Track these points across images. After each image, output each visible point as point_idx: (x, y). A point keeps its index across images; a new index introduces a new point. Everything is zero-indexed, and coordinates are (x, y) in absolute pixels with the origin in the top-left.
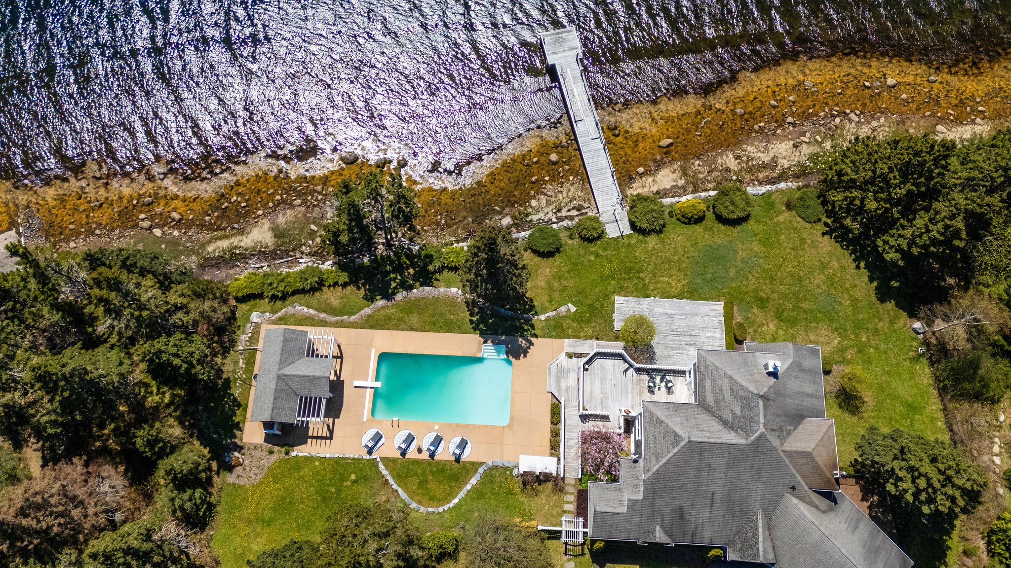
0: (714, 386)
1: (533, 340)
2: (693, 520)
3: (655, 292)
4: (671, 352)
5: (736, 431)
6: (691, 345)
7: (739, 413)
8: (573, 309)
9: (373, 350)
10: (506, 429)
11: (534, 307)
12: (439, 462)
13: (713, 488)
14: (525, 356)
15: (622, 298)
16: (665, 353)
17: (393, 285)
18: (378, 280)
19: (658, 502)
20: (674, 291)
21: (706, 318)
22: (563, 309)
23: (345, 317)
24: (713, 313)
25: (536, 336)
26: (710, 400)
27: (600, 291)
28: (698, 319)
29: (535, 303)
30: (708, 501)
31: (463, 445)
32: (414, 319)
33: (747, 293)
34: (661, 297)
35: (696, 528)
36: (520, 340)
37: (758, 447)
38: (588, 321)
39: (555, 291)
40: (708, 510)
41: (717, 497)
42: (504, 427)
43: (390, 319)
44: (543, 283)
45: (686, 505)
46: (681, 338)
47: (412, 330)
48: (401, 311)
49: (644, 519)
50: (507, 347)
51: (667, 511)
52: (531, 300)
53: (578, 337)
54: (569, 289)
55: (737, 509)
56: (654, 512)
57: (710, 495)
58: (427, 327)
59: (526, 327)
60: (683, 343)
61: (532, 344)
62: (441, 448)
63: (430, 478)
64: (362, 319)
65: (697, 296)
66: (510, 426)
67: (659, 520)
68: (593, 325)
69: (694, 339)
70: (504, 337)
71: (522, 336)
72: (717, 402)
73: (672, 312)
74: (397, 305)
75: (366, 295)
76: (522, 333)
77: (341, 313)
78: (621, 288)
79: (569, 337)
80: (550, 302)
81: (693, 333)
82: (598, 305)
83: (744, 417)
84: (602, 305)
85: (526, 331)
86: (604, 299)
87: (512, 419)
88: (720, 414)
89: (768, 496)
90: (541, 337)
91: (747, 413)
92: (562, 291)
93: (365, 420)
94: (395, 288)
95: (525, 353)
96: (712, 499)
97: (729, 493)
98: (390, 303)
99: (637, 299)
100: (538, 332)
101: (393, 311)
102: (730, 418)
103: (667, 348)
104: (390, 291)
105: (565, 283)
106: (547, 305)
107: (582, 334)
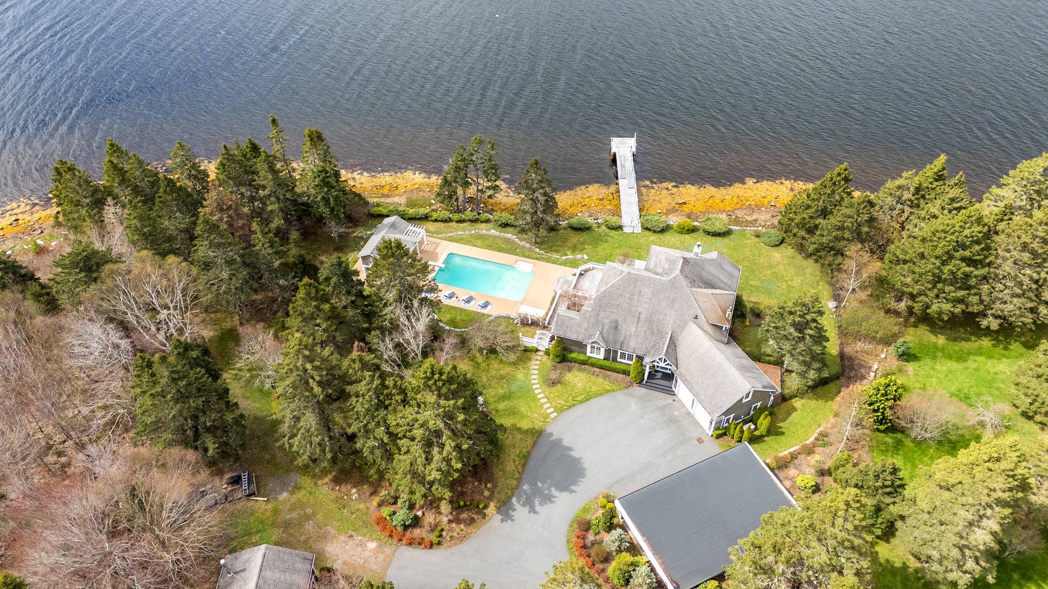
2: (624, 332)
13: (640, 309)
19: (602, 315)
30: (636, 319)
35: (625, 338)
37: (674, 284)
40: (635, 325)
41: (642, 316)
45: (620, 320)
49: (590, 325)
51: (607, 321)
55: (655, 328)
56: (598, 321)
57: (637, 315)
67: (600, 328)
89: (678, 322)
96: (639, 317)
97: (651, 315)
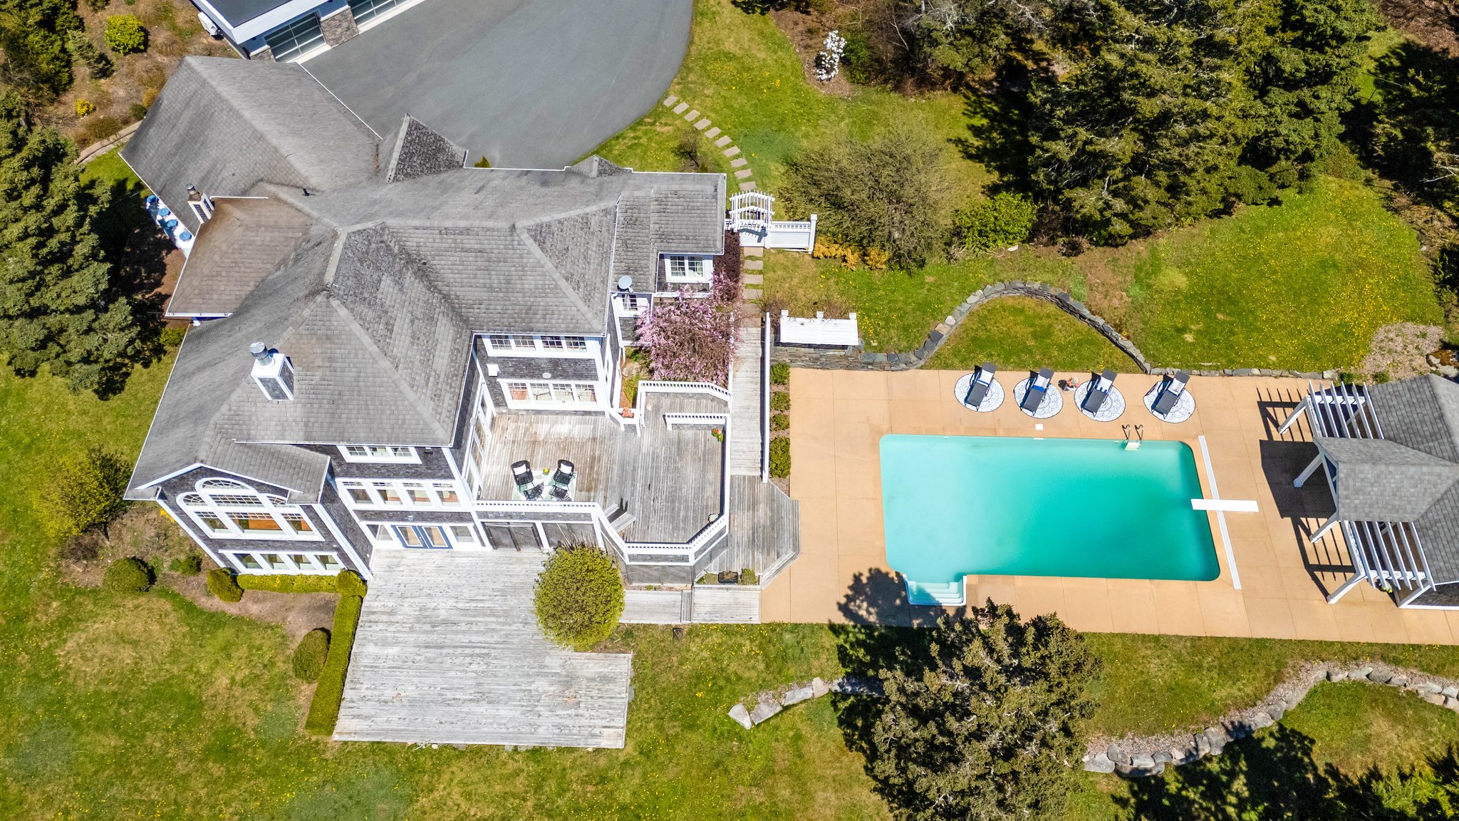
0: (429, 353)
1: (840, 619)
3: (511, 766)
4: (498, 604)
5: (403, 249)
6: (445, 622)
7: (387, 282)
8: (739, 714)
9: (1237, 585)
10: (885, 426)
11: (841, 722)
12: (1020, 366)
14: (857, 578)
15: (604, 743)
16: (512, 601)
17: (1239, 785)
18: (1287, 799)
20: (460, 770)
21: (389, 693)
22: (767, 711)
23: (1339, 677)
24: (367, 709)
25: (835, 629)
26: (445, 331)
27: (662, 767)
28: (410, 691)
29: (838, 733)
31: (976, 395)
32: (1158, 670)
33: (260, 773)
34: (500, 749)
36: (873, 619)
38: (698, 678)
39: (788, 771)
42: (891, 430)
43: (1222, 671)
44: (820, 796)
46: (464, 639)
47: (1156, 639)
48: (1196, 694)
50: (905, 600)
52: (850, 743)
53: (728, 630)
54: (747, 777)
58: (1118, 647)
59: (861, 652)
60: (463, 627)
61: (844, 608)
62: (1021, 391)
63: (1031, 343)
64: (1297, 669)
65: (400, 758)
66: (877, 434)
68: (687, 667)
69: (434, 638)
70: (916, 623)
71: (869, 627)
72: (432, 320)
73: (474, 708)
74: (1215, 711)
75: (1307, 752)
76: (870, 636)
77: (1356, 689)
78: (603, 780)
79: (749, 630)
80: (798, 737)
81: (431, 653)
82: (673, 728)
83: (378, 269)
84: (660, 728)
85: (859, 643)
86: (655, 743)
87: (875, 447)
88: (429, 295)
90: (821, 627)
91: (368, 273)
92: (769, 772)
93: (1202, 439)
94: (1232, 775)
95: (857, 586)
98: (1236, 717)
99: (564, 743)
100: (830, 641)
101: (1221, 693)
102: (409, 278)
103: (506, 614)
104: (1243, 765)
105: (759, 797)
106: (806, 730)
107: (716, 638)
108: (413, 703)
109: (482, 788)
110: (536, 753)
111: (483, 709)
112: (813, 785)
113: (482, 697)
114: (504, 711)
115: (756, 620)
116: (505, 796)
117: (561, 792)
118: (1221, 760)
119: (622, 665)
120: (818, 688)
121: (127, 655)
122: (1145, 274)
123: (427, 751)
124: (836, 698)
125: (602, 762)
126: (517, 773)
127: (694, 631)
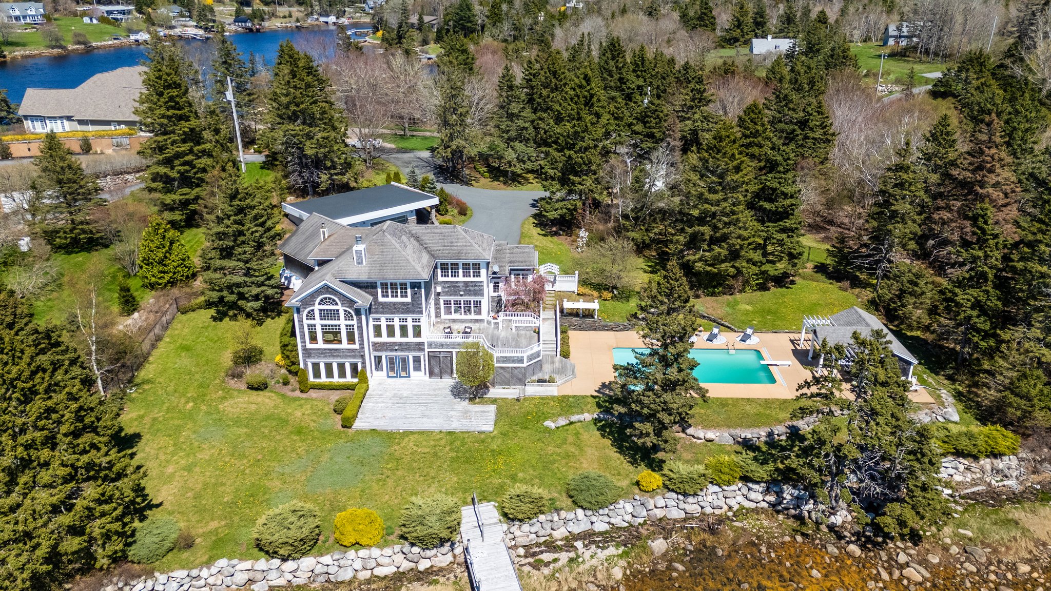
1: (596, 394)
3: (438, 437)
6: (406, 397)
8: (549, 424)
9: (785, 385)
11: (599, 429)
14: (603, 383)
15: (483, 430)
20: (413, 438)
21: (379, 416)
22: (562, 423)
24: (369, 420)
25: (594, 397)
27: (511, 439)
28: (390, 415)
29: (597, 432)
32: (750, 409)
33: (316, 439)
36: (612, 395)
38: (529, 413)
39: (574, 443)
44: (589, 452)
46: (416, 401)
47: (748, 399)
48: (770, 416)
52: (603, 436)
53: (542, 398)
59: (607, 404)
60: (415, 398)
61: (597, 391)
65: (384, 434)
68: (523, 410)
69: (401, 401)
73: (421, 419)
76: (611, 399)
78: (483, 442)
79: (553, 398)
80: (578, 433)
81: (400, 406)
82: (517, 428)
84: (510, 427)
85: (605, 402)
86: (507, 432)
87: (610, 350)
90: (588, 396)
92: (564, 443)
93: (763, 348)
95: (604, 385)
98: (790, 423)
99: (464, 430)
100: (592, 400)
101: (782, 416)
105: (559, 450)
106: (581, 431)
107: (537, 401)
108: (390, 418)
109: (424, 443)
110: (450, 433)
111: (425, 419)
112: (586, 449)
113: (423, 416)
114: (435, 421)
115: (556, 394)
116: (435, 446)
117: (463, 445)
118: (786, 441)
119: (493, 408)
120: (588, 417)
121: (253, 407)
122: (733, 305)
123: (399, 433)
124: (596, 421)
125: (483, 436)
126: (441, 439)
127: (525, 399)
